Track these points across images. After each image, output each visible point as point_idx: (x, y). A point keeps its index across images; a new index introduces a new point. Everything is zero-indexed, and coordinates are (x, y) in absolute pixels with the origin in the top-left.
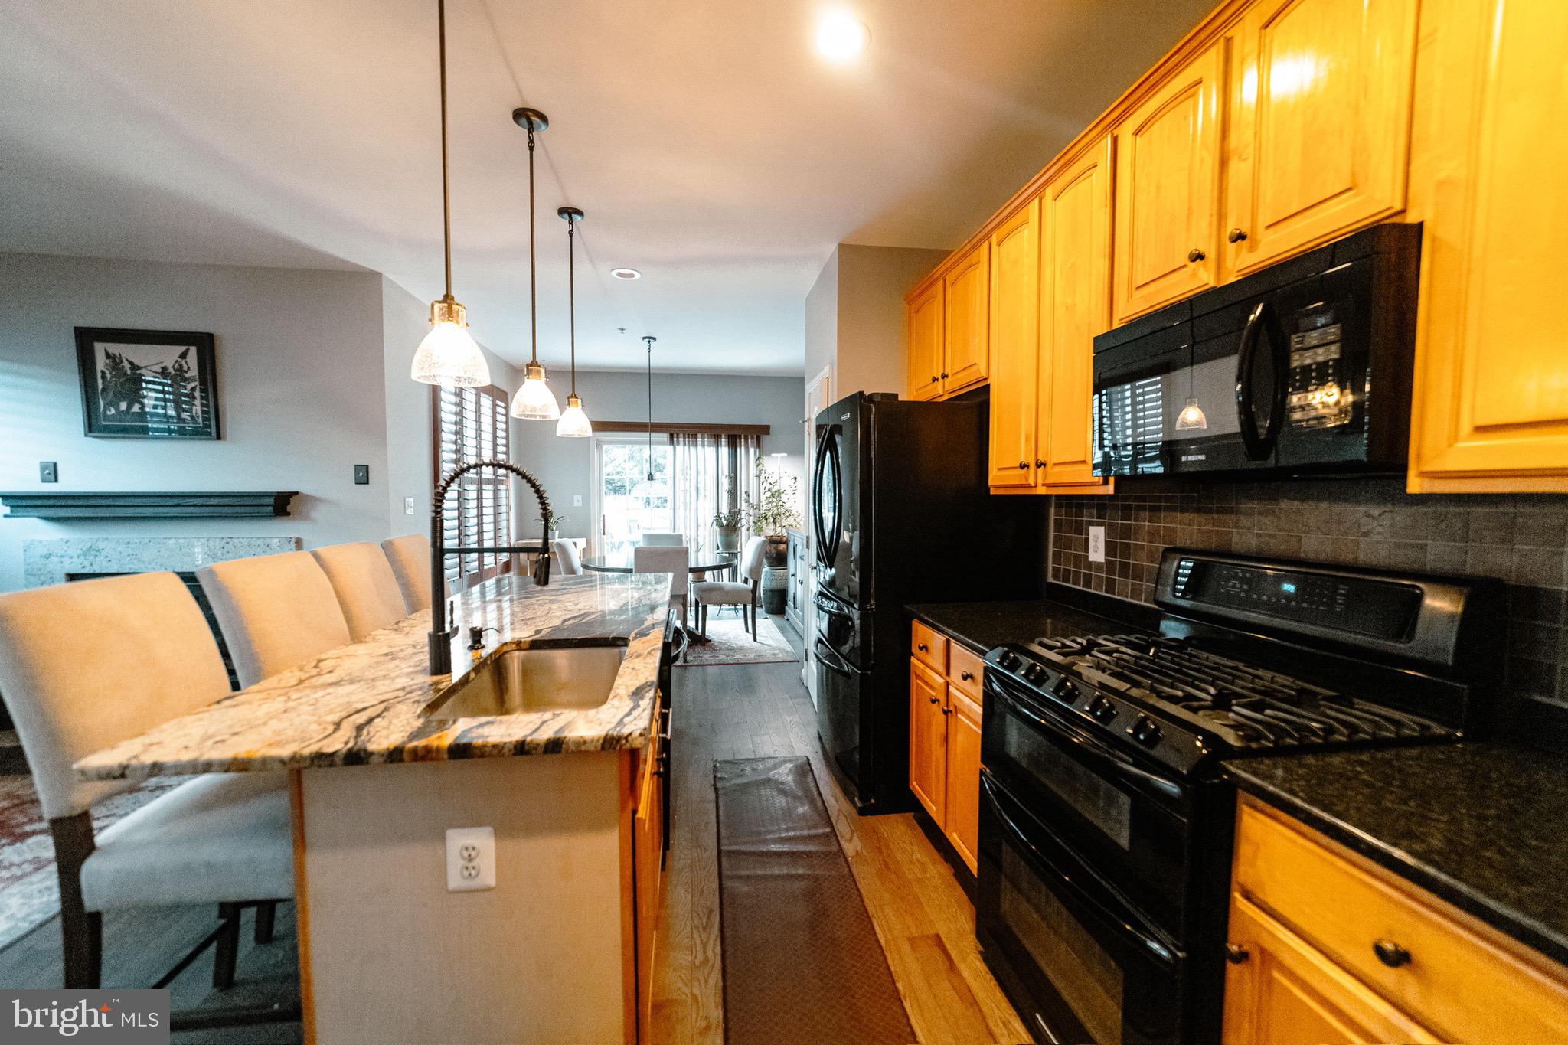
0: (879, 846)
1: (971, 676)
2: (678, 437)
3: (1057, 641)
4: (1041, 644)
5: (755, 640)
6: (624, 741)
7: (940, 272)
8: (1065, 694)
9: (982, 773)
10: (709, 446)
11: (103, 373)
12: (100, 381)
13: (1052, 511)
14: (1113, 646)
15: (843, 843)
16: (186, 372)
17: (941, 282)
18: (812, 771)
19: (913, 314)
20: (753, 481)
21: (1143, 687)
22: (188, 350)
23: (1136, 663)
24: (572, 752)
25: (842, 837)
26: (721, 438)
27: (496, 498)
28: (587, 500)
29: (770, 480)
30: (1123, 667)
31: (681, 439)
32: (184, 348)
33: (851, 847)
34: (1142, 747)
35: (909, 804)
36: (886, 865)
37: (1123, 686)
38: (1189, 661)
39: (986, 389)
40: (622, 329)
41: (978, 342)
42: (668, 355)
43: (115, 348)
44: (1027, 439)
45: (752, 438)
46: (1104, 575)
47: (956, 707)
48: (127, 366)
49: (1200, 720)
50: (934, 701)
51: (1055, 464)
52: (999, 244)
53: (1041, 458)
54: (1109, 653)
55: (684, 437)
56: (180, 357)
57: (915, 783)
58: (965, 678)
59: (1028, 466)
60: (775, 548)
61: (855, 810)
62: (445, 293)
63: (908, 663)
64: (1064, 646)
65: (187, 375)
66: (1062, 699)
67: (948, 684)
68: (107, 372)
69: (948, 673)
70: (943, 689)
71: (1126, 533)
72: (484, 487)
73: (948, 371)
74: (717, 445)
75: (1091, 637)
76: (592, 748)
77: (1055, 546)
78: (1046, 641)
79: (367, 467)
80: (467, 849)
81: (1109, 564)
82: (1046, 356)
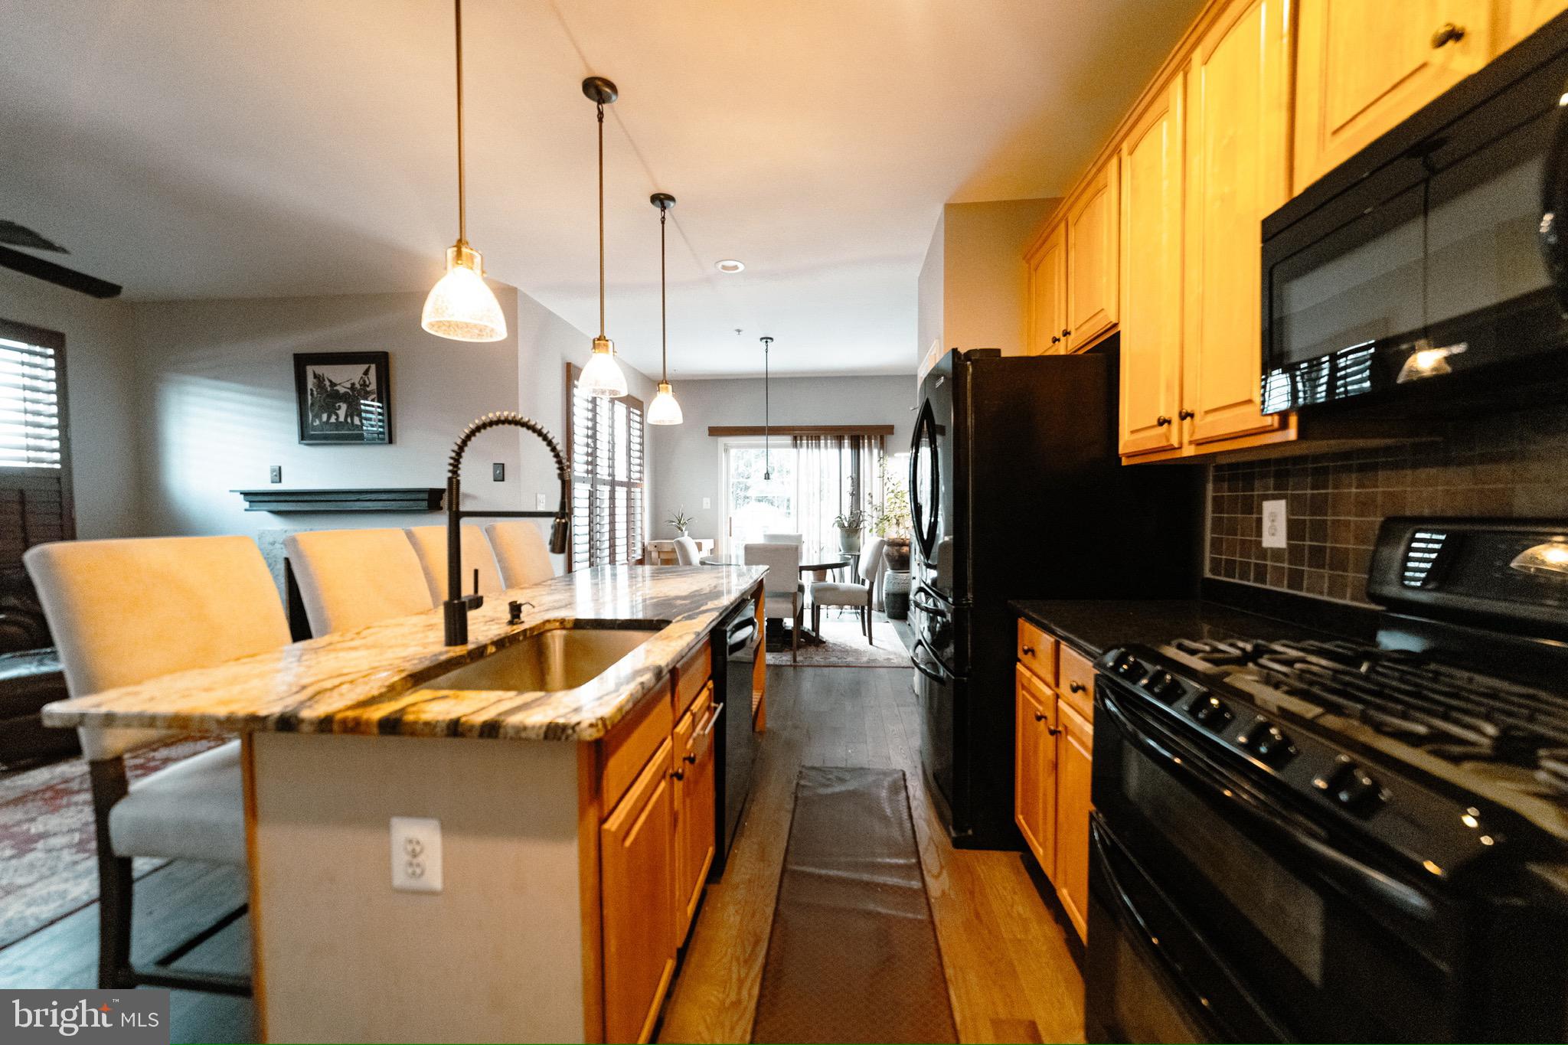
0: (971, 889)
1: (1084, 689)
2: (801, 440)
3: (1206, 644)
4: (1180, 647)
5: (871, 643)
6: (570, 731)
7: (1061, 215)
8: (1207, 716)
9: (1092, 818)
10: (832, 447)
11: (311, 390)
12: (310, 397)
13: (1210, 487)
14: (1294, 653)
15: (928, 879)
16: (368, 386)
17: (1063, 225)
18: (906, 788)
19: (1033, 272)
20: (877, 482)
21: (1348, 716)
22: (369, 368)
23: (1334, 679)
24: (511, 738)
25: (929, 872)
26: (844, 440)
27: (629, 499)
28: (715, 503)
29: (892, 481)
30: (1312, 683)
31: (805, 442)
32: (366, 366)
33: (938, 885)
34: (1345, 815)
35: (1014, 841)
36: (978, 915)
37: (1310, 711)
38: (1435, 680)
39: (1117, 337)
40: (739, 331)
41: (1106, 282)
42: (785, 359)
43: (321, 370)
44: (1169, 387)
45: (875, 439)
46: (1286, 565)
47: (1066, 728)
48: (327, 383)
49: (1464, 776)
50: (1039, 718)
51: (1207, 412)
52: (1131, 153)
53: (1187, 408)
54: (1289, 663)
55: (807, 440)
56: (364, 374)
57: (1021, 817)
58: (1075, 689)
59: (1169, 422)
60: (898, 551)
61: (949, 841)
62: (459, 237)
63: (1013, 670)
64: (1216, 650)
65: (368, 389)
66: (1204, 723)
67: (1057, 696)
68: (314, 389)
69: (1057, 685)
70: (1051, 703)
71: (1318, 506)
72: (617, 488)
73: (1071, 328)
74: (840, 446)
75: (1260, 642)
76: (532, 735)
77: (1213, 531)
78: (1187, 643)
79: (503, 464)
80: (411, 842)
81: (1294, 551)
82: (1193, 274)
